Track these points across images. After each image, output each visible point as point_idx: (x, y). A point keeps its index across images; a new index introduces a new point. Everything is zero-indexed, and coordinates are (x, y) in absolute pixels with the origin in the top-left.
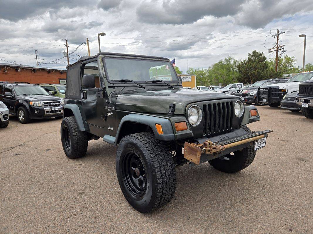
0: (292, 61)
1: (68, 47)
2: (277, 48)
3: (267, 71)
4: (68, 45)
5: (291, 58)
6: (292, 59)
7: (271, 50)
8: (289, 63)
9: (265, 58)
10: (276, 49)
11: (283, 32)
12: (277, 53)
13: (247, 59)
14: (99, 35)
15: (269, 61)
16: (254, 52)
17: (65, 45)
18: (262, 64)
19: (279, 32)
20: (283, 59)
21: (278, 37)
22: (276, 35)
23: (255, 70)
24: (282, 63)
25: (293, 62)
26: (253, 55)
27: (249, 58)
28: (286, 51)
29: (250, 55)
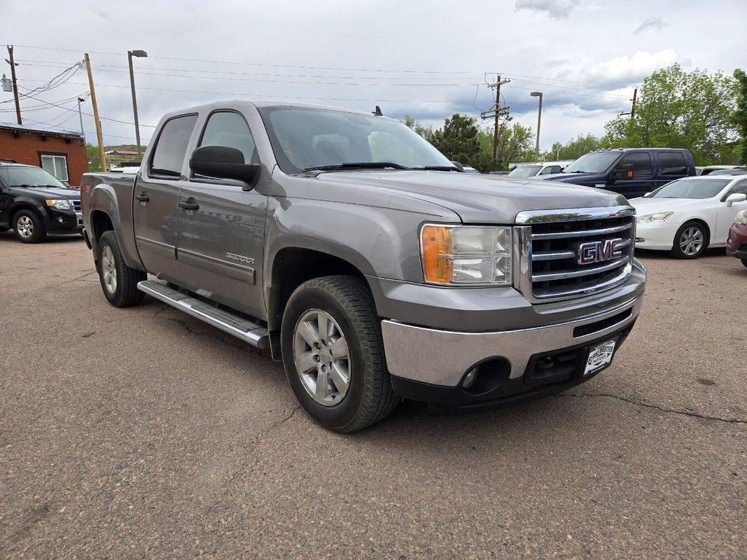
0: (528, 136)
1: (15, 67)
2: (497, 112)
3: (478, 156)
4: (15, 62)
5: (526, 129)
6: (527, 132)
7: (487, 115)
8: (521, 140)
9: (474, 131)
10: (494, 114)
11: (507, 80)
12: (497, 121)
13: (443, 130)
14: (130, 54)
15: (485, 133)
16: (456, 117)
17: (7, 60)
18: (469, 142)
19: (501, 80)
20: (510, 132)
21: (498, 88)
22: (494, 86)
23: (457, 154)
24: (509, 139)
25: (528, 139)
26: (453, 123)
27: (445, 127)
28: (511, 118)
29: (447, 122)
